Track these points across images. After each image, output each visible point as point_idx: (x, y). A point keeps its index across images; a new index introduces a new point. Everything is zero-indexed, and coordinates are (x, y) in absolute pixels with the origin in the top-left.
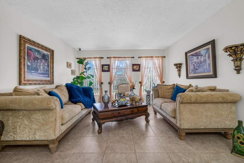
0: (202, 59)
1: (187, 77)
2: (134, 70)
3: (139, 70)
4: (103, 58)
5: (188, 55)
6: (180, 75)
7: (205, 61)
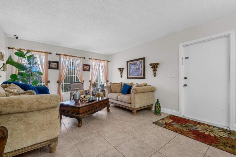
0: (138, 67)
1: (128, 78)
2: (85, 70)
3: (89, 70)
4: (50, 53)
5: (129, 63)
6: (122, 76)
7: (139, 69)
